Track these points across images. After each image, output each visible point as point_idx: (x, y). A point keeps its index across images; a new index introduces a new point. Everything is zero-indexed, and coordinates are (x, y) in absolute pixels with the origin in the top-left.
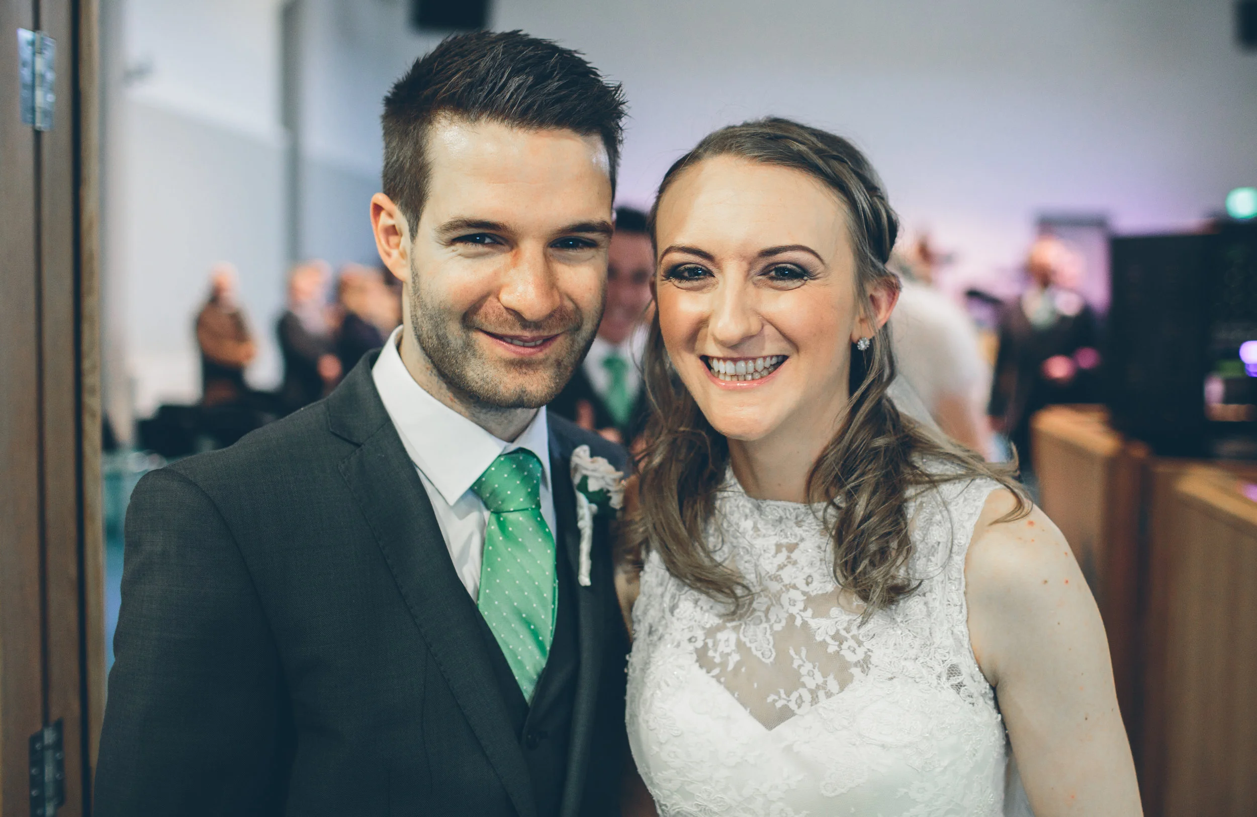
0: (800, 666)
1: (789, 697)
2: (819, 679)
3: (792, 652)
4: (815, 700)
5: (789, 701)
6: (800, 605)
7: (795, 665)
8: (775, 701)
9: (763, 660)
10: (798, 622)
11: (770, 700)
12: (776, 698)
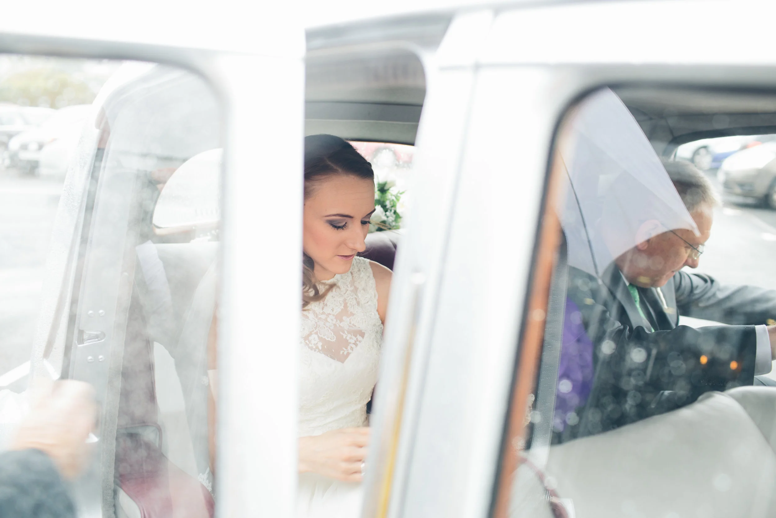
0: (346, 337)
1: (347, 349)
2: (355, 339)
3: (341, 333)
4: (357, 345)
7: (344, 337)
8: (343, 353)
9: (332, 341)
11: (341, 352)
12: (343, 351)
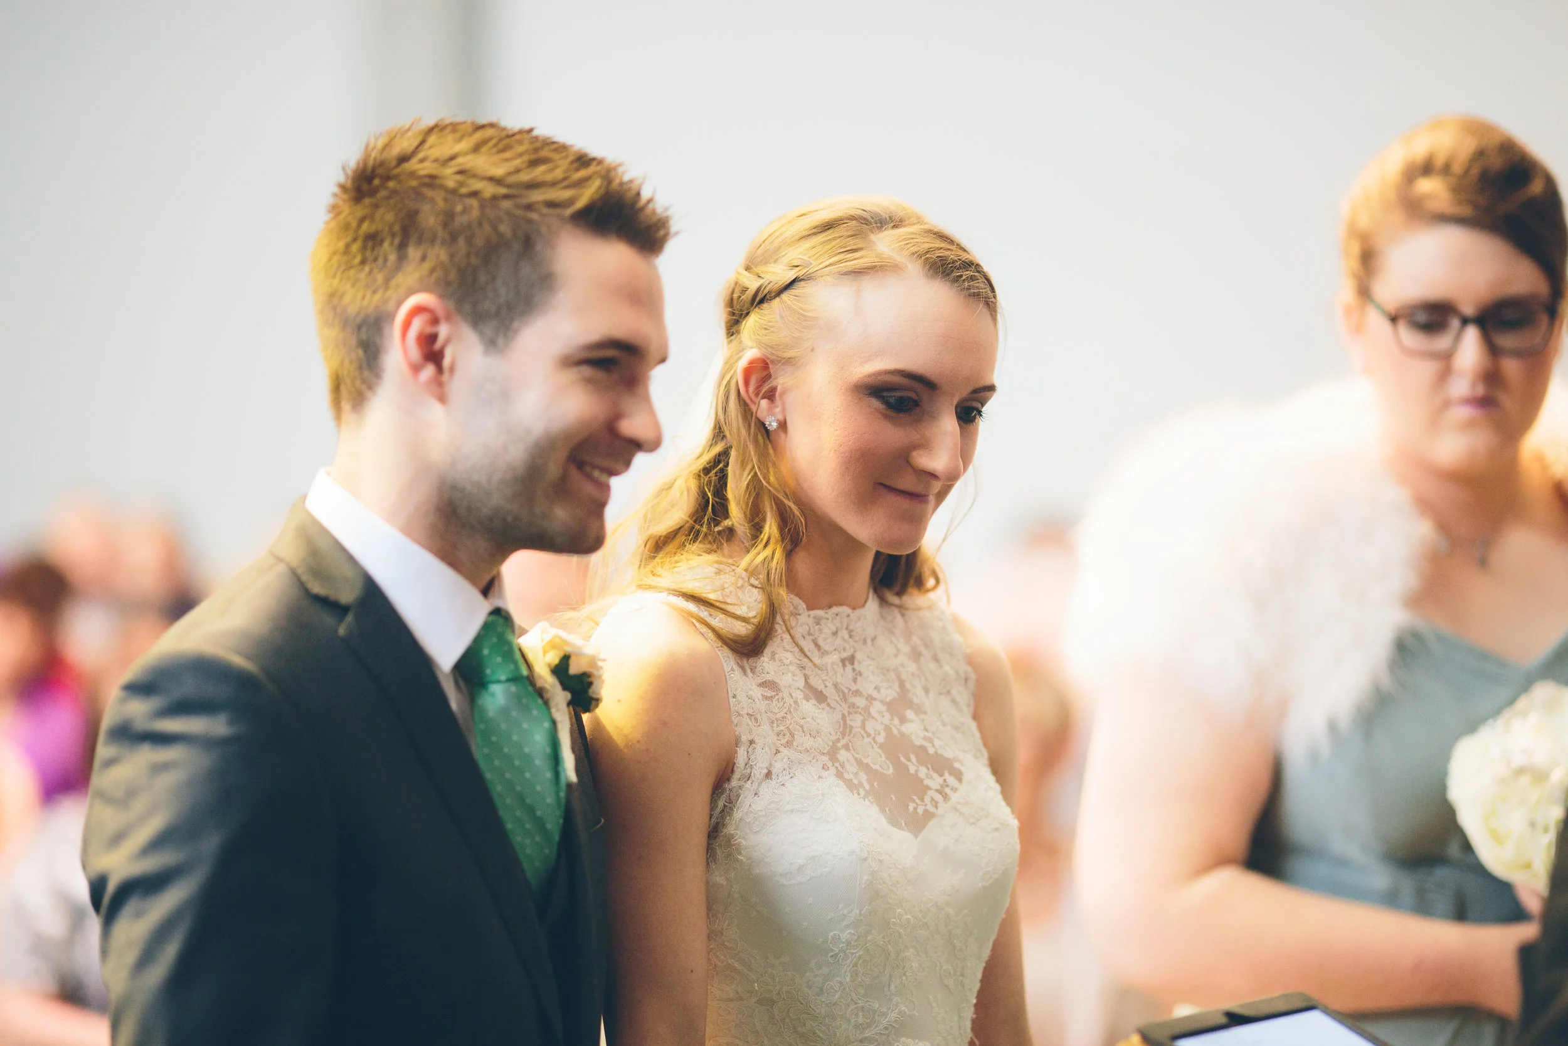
0: (916, 771)
1: (923, 801)
4: (946, 797)
5: (926, 805)
6: (888, 716)
7: (912, 771)
8: (915, 808)
10: (895, 732)
12: (915, 805)
